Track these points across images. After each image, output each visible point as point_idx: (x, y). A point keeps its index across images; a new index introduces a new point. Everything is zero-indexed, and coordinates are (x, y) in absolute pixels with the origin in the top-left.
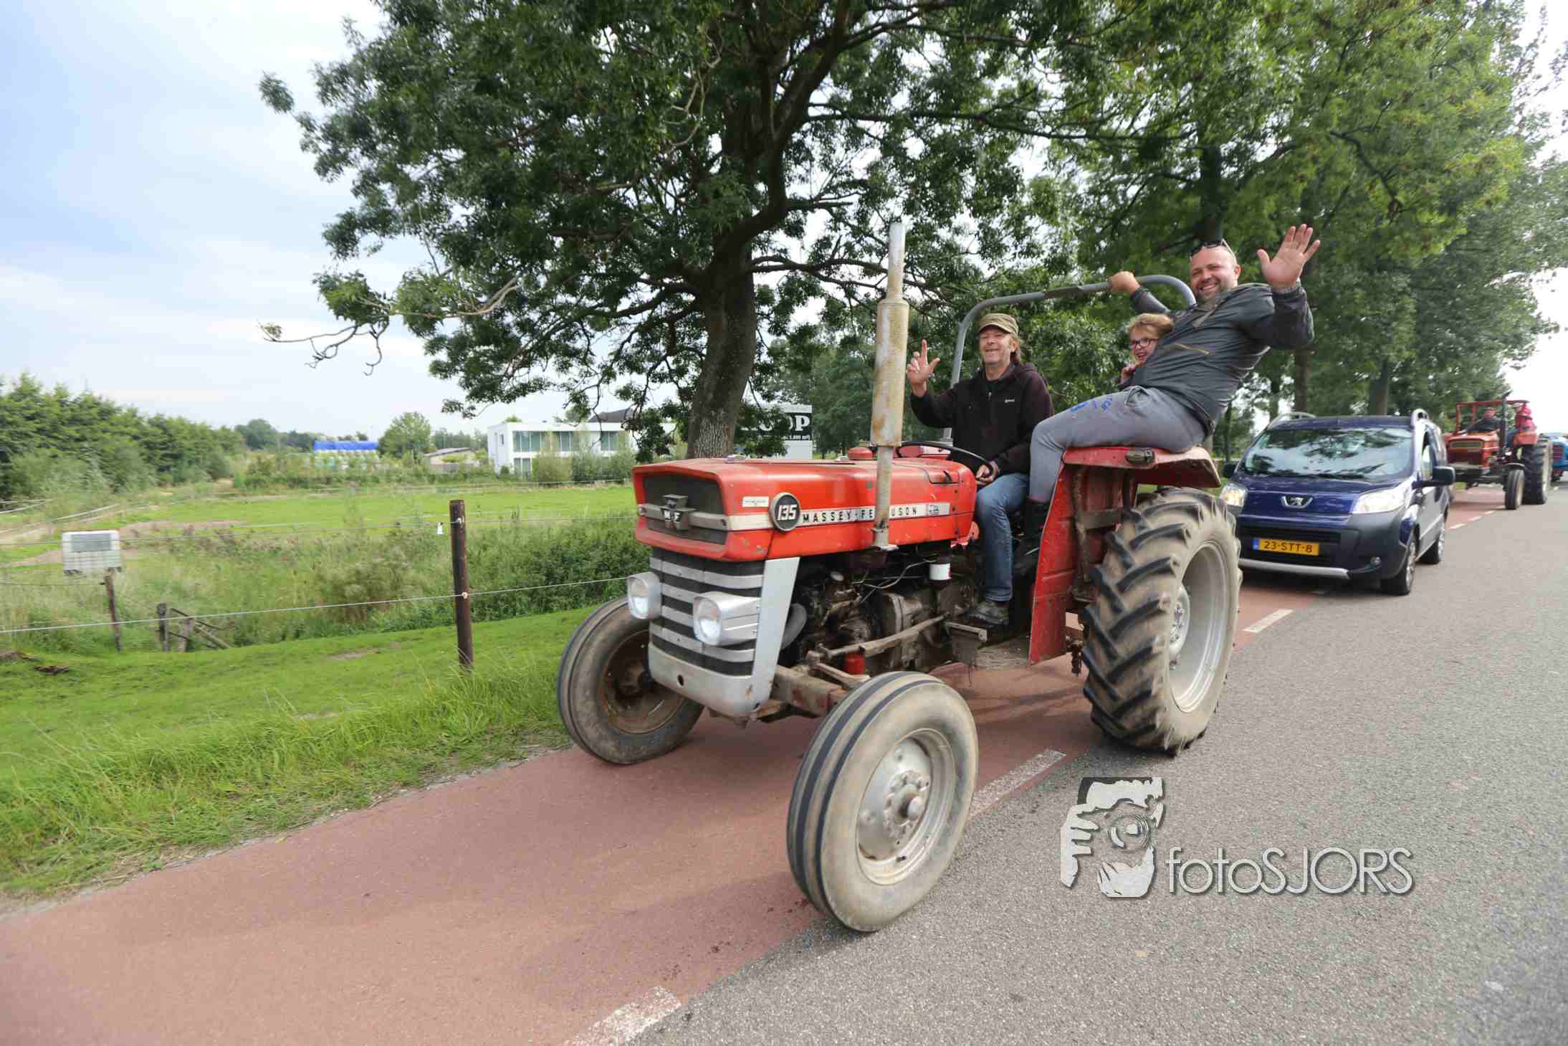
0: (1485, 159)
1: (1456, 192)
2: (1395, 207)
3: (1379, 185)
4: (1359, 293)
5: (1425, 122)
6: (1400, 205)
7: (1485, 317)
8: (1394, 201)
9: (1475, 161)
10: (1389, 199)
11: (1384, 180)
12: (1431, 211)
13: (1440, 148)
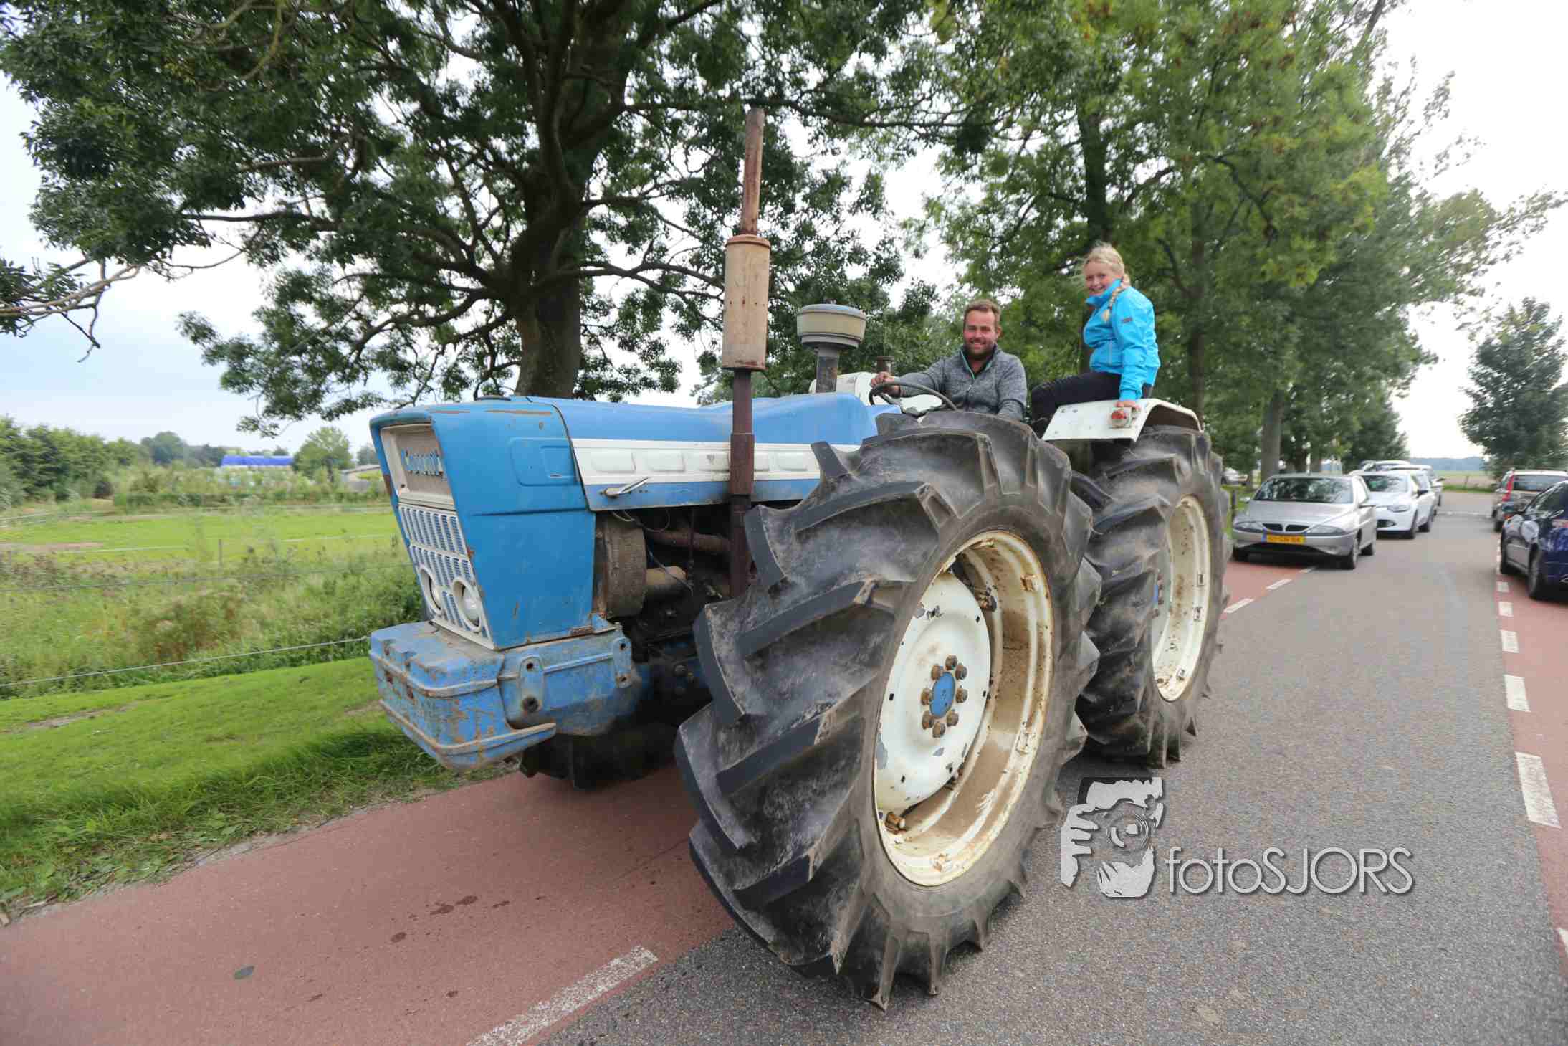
0: (1350, 184)
1: (1324, 216)
2: (1270, 232)
3: (1255, 211)
4: (1246, 321)
5: (1294, 146)
6: (1275, 231)
7: (1365, 348)
8: (1269, 227)
9: (1340, 186)
10: (1264, 224)
11: (1260, 203)
12: (1303, 236)
13: (1308, 174)
